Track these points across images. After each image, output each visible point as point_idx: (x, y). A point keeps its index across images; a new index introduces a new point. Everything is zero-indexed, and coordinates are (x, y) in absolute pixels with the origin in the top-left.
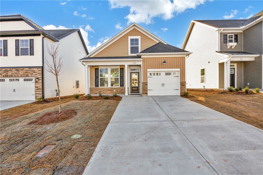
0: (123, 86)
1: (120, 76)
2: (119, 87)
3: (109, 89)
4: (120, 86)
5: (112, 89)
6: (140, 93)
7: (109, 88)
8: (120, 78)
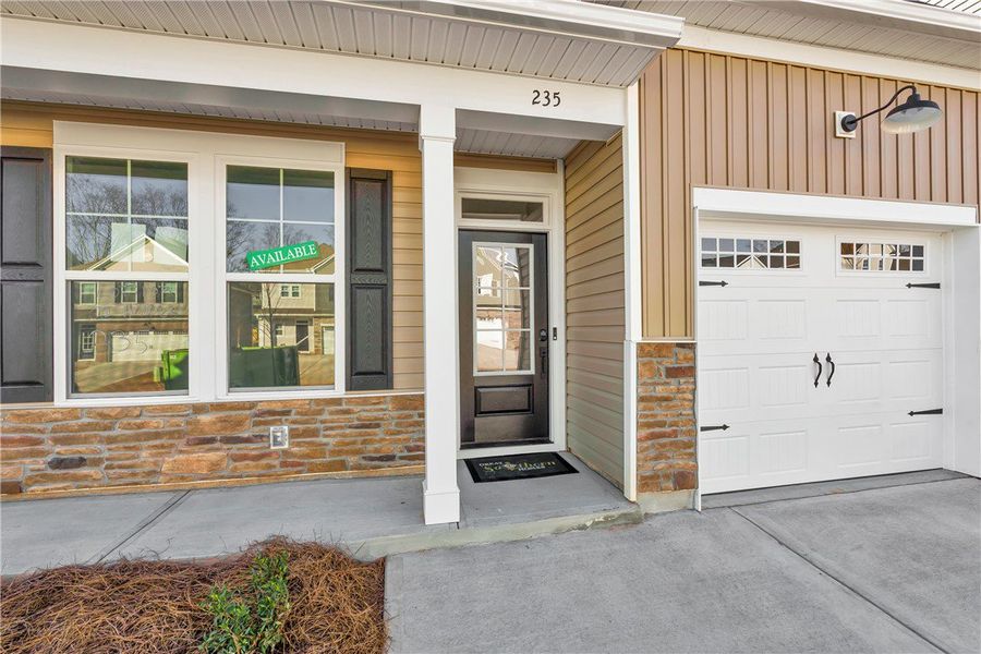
0: (389, 385)
1: (353, 268)
2: (339, 390)
3: (205, 418)
4: (350, 387)
5: (239, 423)
6: (558, 442)
7: (199, 409)
8: (352, 289)
